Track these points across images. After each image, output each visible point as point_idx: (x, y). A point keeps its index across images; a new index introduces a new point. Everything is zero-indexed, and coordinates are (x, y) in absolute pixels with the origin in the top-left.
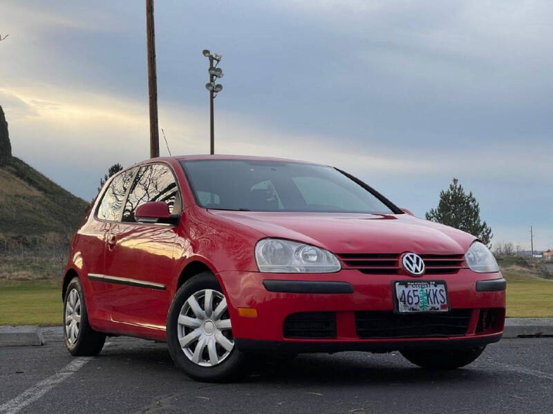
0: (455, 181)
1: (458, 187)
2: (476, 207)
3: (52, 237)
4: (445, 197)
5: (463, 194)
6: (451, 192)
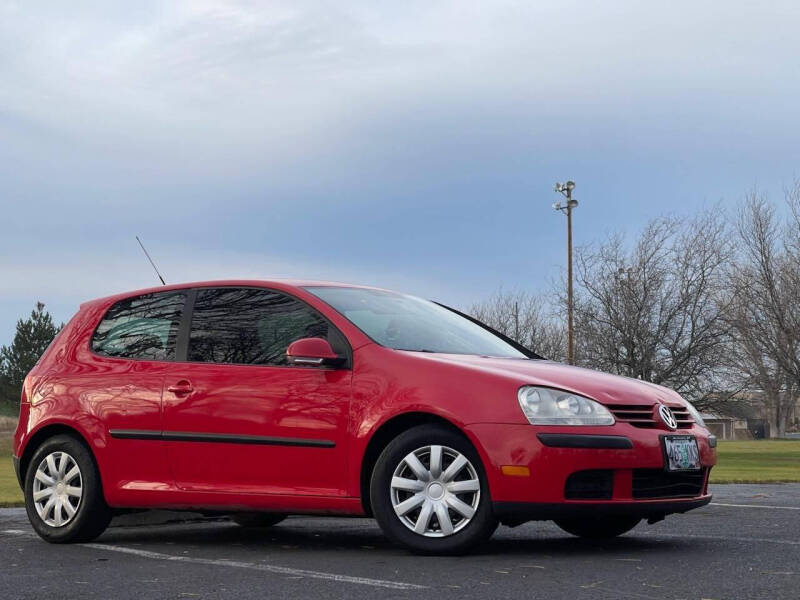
0: (40, 306)
1: (44, 315)
4: (24, 329)
5: (51, 326)
6: (33, 321)
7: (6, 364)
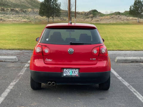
3: (30, 10)
7: (132, 8)
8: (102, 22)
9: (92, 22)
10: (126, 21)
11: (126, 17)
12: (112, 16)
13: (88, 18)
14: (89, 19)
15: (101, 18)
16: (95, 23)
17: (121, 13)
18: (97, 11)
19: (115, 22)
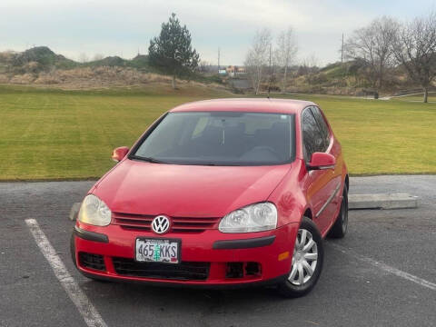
0: (174, 15)
1: (176, 20)
2: (189, 37)
4: (165, 28)
5: (179, 26)
6: (171, 24)
7: (156, 46)
8: (67, 87)
9: (33, 85)
10: (139, 86)
11: (141, 75)
12: (98, 69)
13: (23, 72)
14: (26, 75)
15: (65, 73)
16: (44, 87)
17: (126, 61)
18: (52, 53)
19: (107, 88)
